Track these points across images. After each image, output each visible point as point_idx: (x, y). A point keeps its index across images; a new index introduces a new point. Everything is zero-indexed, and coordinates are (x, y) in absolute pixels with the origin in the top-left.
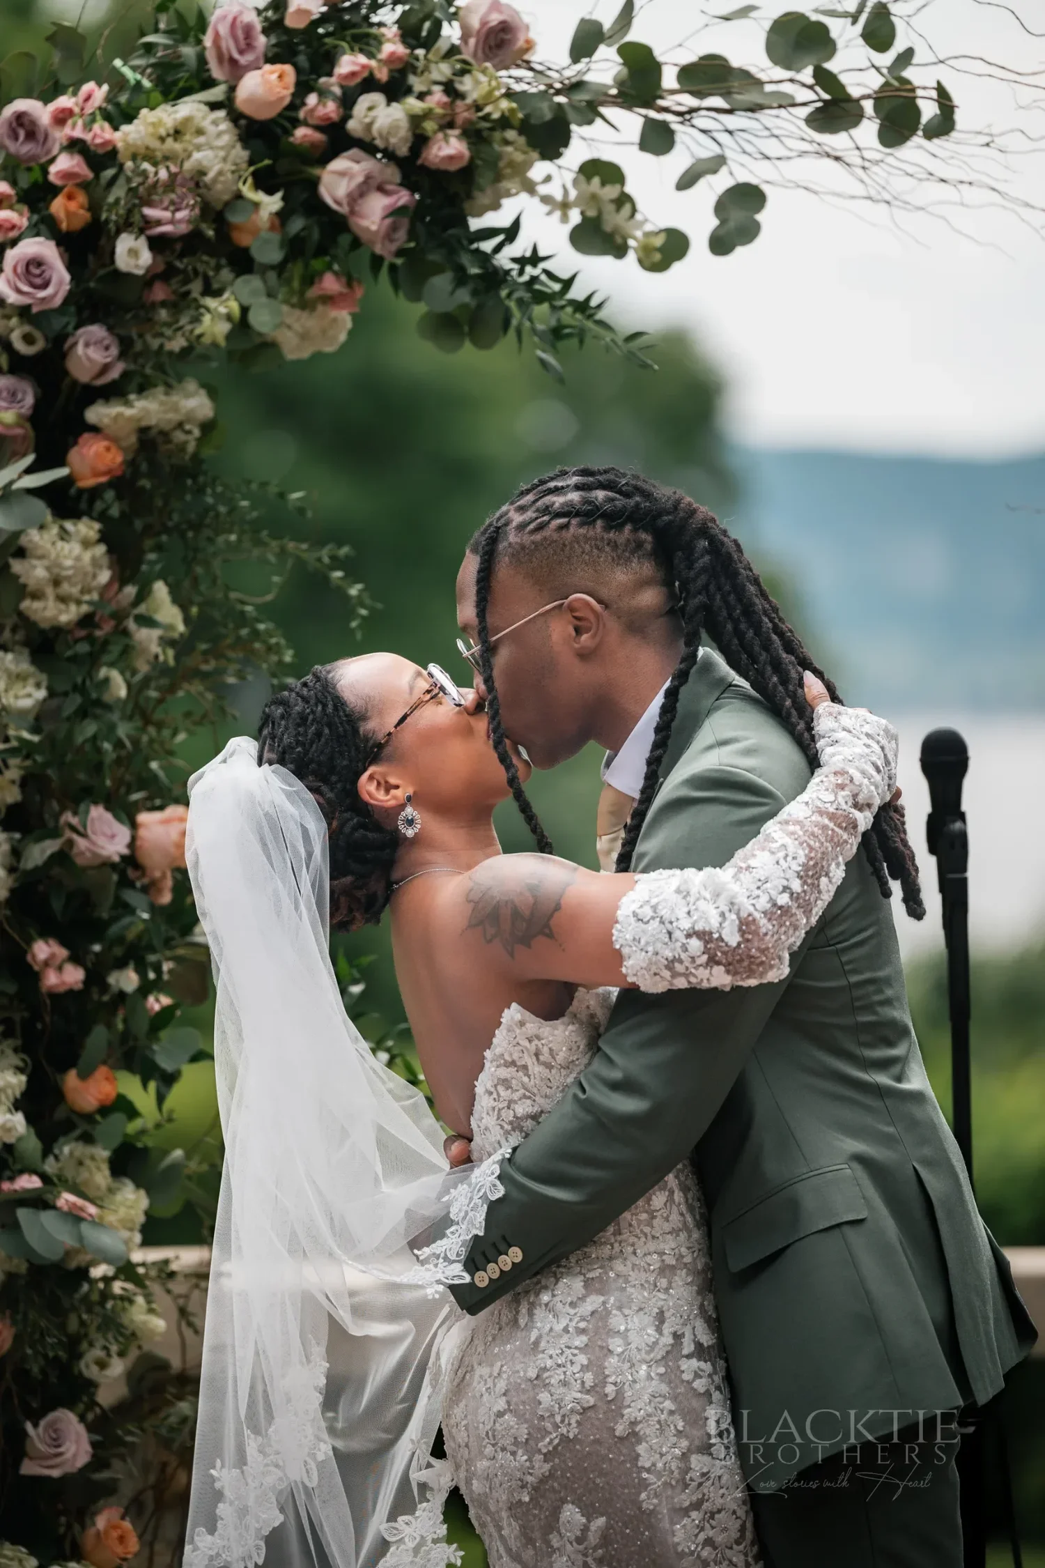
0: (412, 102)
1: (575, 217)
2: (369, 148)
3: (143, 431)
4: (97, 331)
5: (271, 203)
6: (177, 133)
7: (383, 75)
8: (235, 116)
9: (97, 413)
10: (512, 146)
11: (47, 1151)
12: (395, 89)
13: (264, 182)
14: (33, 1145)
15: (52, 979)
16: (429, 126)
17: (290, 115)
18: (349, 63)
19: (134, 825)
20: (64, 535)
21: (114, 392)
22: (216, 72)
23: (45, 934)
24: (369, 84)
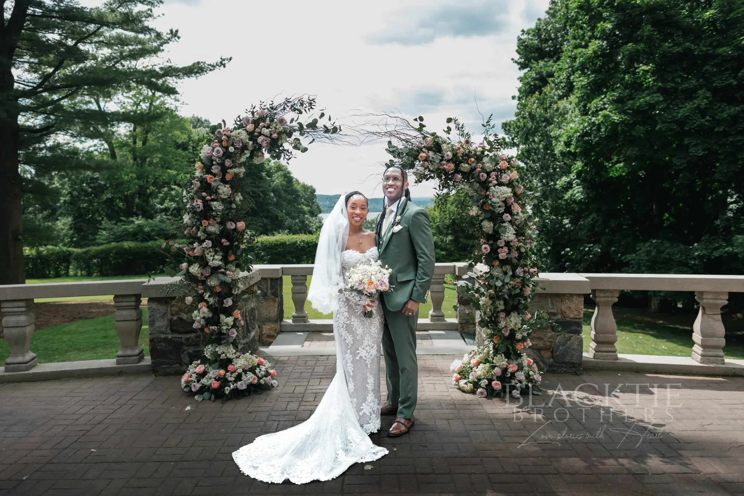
0: (270, 129)
1: (293, 145)
2: (264, 135)
3: (235, 173)
4: (228, 160)
5: (251, 143)
6: (239, 134)
7: (266, 126)
8: (247, 132)
9: (229, 171)
10: (284, 136)
11: (226, 266)
12: (268, 127)
13: (250, 140)
14: (223, 265)
15: (224, 244)
16: (272, 133)
17: (254, 131)
18: (262, 124)
19: (236, 224)
20: (225, 187)
21: (231, 168)
22: (244, 125)
23: (224, 238)
24: (264, 127)
